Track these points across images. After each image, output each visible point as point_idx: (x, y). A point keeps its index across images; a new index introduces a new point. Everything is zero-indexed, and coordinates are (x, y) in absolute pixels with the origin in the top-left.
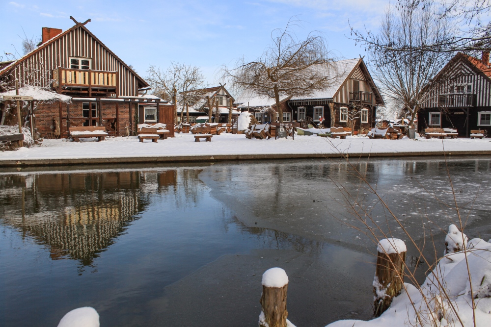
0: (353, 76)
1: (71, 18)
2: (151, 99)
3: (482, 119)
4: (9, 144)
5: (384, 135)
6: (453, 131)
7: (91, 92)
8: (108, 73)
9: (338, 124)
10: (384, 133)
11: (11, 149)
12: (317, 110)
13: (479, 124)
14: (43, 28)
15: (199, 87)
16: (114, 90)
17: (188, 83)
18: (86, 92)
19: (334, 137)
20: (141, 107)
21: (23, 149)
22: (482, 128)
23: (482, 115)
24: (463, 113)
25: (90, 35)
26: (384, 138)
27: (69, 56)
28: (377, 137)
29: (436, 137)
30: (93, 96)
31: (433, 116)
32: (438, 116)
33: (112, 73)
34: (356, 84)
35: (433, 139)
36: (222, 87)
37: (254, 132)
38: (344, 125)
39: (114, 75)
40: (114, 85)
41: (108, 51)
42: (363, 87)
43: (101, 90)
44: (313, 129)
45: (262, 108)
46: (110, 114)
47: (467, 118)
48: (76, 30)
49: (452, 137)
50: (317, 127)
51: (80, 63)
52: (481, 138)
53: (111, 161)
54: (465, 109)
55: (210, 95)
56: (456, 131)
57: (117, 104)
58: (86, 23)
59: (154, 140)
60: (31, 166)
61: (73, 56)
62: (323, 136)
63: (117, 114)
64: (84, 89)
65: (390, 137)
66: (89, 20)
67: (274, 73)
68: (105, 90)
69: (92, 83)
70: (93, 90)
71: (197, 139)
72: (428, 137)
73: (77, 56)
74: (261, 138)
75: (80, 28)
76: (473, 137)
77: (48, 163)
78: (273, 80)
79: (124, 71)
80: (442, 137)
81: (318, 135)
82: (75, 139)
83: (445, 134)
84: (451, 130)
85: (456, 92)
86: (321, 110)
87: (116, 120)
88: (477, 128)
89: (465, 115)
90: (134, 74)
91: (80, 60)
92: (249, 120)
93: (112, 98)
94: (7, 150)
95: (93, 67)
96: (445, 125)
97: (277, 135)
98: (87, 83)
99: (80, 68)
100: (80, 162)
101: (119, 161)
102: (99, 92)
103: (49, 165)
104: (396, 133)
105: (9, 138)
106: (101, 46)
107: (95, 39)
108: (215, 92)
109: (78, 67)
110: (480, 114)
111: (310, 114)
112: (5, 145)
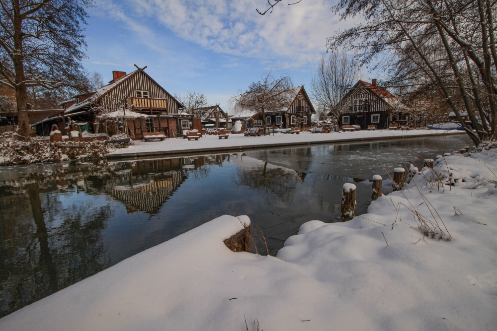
0: (298, 97)
1: (135, 65)
2: (184, 115)
3: (374, 119)
4: (123, 144)
5: (321, 131)
6: (358, 127)
7: (152, 112)
8: (156, 100)
9: (291, 126)
10: (321, 129)
11: (124, 147)
12: (278, 118)
13: (372, 122)
14: (113, 72)
15: (204, 106)
16: (165, 110)
17: (198, 104)
18: (149, 112)
19: (293, 133)
20: (180, 120)
21: (130, 147)
22: (374, 124)
23: (374, 116)
24: (362, 116)
25: (147, 76)
26: (321, 132)
27: (135, 89)
28: (316, 132)
29: (348, 130)
30: (154, 114)
31: (345, 118)
32: (348, 118)
33: (164, 100)
34: (300, 101)
35: (346, 132)
36: (217, 106)
37: (250, 132)
38: (294, 126)
39: (165, 101)
40: (165, 107)
41: (158, 86)
42: (304, 104)
43: (158, 110)
44: (278, 130)
45: (246, 118)
46: (164, 125)
47: (365, 118)
48: (138, 73)
49: (357, 130)
50: (280, 128)
51: (142, 93)
52: (374, 130)
53: (187, 151)
54: (364, 113)
55: (210, 111)
56: (359, 126)
57: (168, 119)
58: (144, 68)
59: (197, 139)
60: (143, 156)
61: (138, 90)
62: (284, 133)
63: (168, 125)
64: (147, 110)
65: (324, 132)
66: (146, 67)
67: (261, 98)
68: (160, 110)
69: (152, 106)
70: (153, 110)
71: (220, 138)
72: (344, 131)
73: (140, 90)
74: (254, 136)
75: (140, 72)
76: (369, 130)
77: (152, 154)
78: (261, 102)
79: (169, 99)
80: (352, 130)
81: (281, 132)
82: (147, 140)
83: (354, 128)
84: (356, 126)
85: (358, 104)
86: (280, 118)
87: (168, 128)
88: (371, 124)
89: (364, 117)
90: (175, 100)
91: (142, 92)
92: (241, 125)
93: (164, 115)
94: (122, 148)
95: (150, 96)
96: (352, 123)
97: (265, 134)
98: (149, 106)
99: (142, 97)
100: (170, 152)
101: (192, 151)
102: (157, 112)
103: (153, 155)
104: (327, 129)
105: (123, 140)
106: (154, 83)
107: (150, 79)
108: (213, 109)
109: (141, 96)
110: (372, 116)
111: (273, 120)
112: (121, 145)
